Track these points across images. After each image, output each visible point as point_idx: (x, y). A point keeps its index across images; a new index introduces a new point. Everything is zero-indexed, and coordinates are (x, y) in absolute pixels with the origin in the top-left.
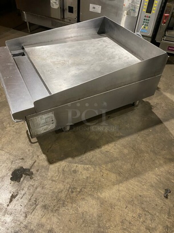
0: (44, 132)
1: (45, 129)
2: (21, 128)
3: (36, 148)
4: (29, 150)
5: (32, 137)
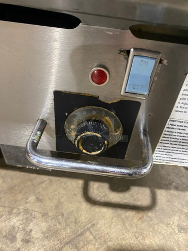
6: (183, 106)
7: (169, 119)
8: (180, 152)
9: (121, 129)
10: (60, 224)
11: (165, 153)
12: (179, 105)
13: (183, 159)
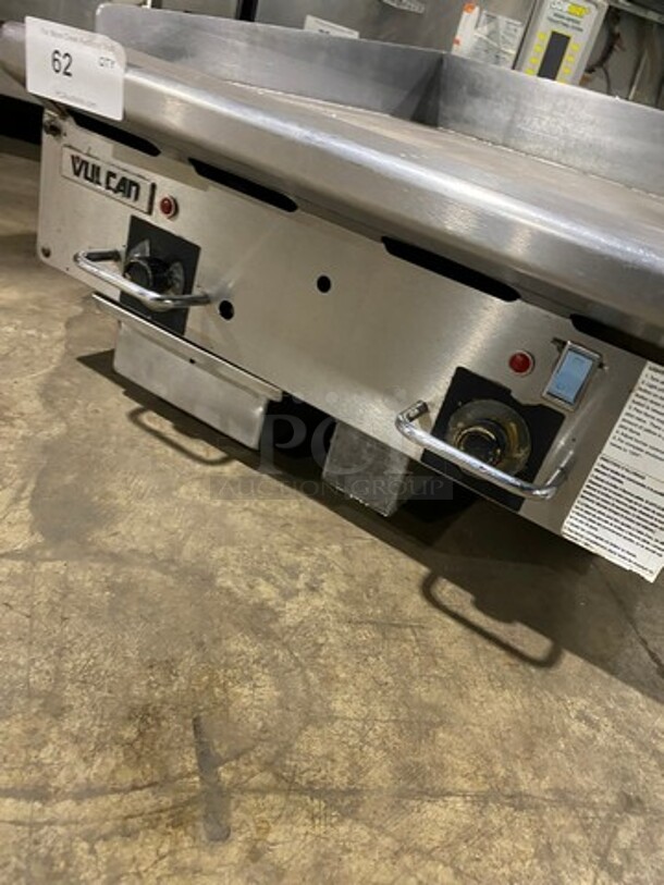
6: (623, 438)
7: (600, 456)
8: (612, 528)
9: (528, 449)
10: (368, 596)
11: (585, 521)
12: (618, 436)
13: (615, 546)
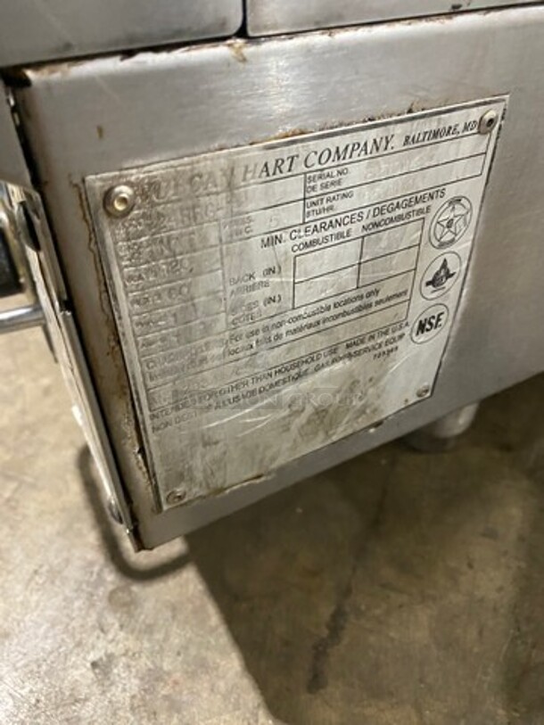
0: (306, 449)
1: (321, 413)
2: (34, 433)
3: (176, 641)
4: (101, 668)
5: (149, 523)
